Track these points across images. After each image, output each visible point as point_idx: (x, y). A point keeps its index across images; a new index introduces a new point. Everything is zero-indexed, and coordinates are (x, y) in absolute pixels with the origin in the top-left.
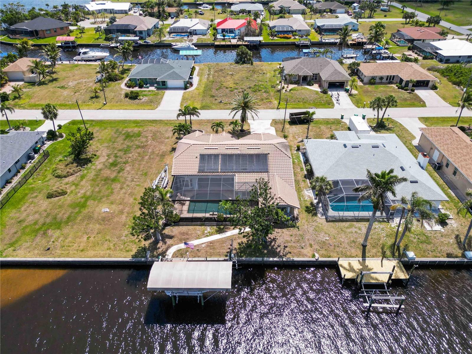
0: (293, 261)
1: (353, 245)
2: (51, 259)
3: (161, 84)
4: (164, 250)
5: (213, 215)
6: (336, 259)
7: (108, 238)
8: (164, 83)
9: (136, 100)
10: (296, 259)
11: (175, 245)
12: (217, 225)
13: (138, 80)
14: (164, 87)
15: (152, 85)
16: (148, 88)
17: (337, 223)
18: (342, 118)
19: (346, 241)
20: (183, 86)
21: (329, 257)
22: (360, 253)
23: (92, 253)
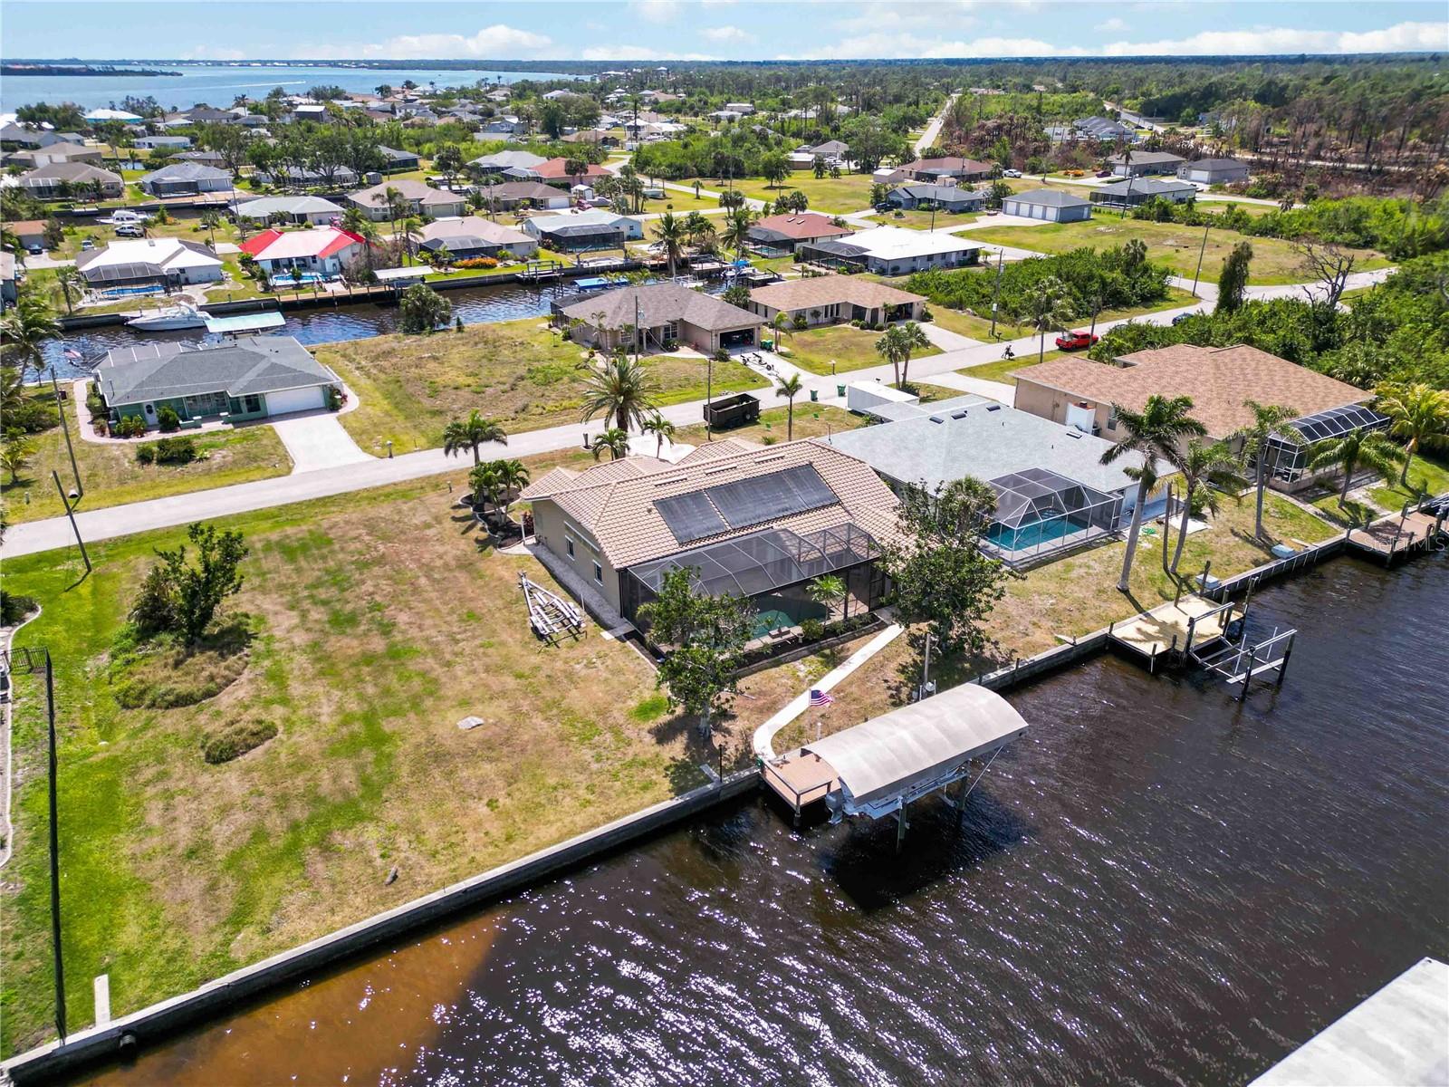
0: (1035, 664)
1: (1104, 597)
2: (436, 896)
3: (244, 407)
4: (741, 747)
5: (781, 634)
6: (1106, 630)
7: (552, 781)
8: (254, 403)
9: (191, 465)
10: (1037, 658)
11: (757, 727)
12: (812, 653)
13: (149, 408)
14: (254, 414)
15: (211, 416)
16: (197, 426)
17: (1040, 570)
18: (814, 398)
19: (1089, 595)
20: (320, 402)
21: (1088, 632)
22: (1130, 607)
23: (546, 832)
